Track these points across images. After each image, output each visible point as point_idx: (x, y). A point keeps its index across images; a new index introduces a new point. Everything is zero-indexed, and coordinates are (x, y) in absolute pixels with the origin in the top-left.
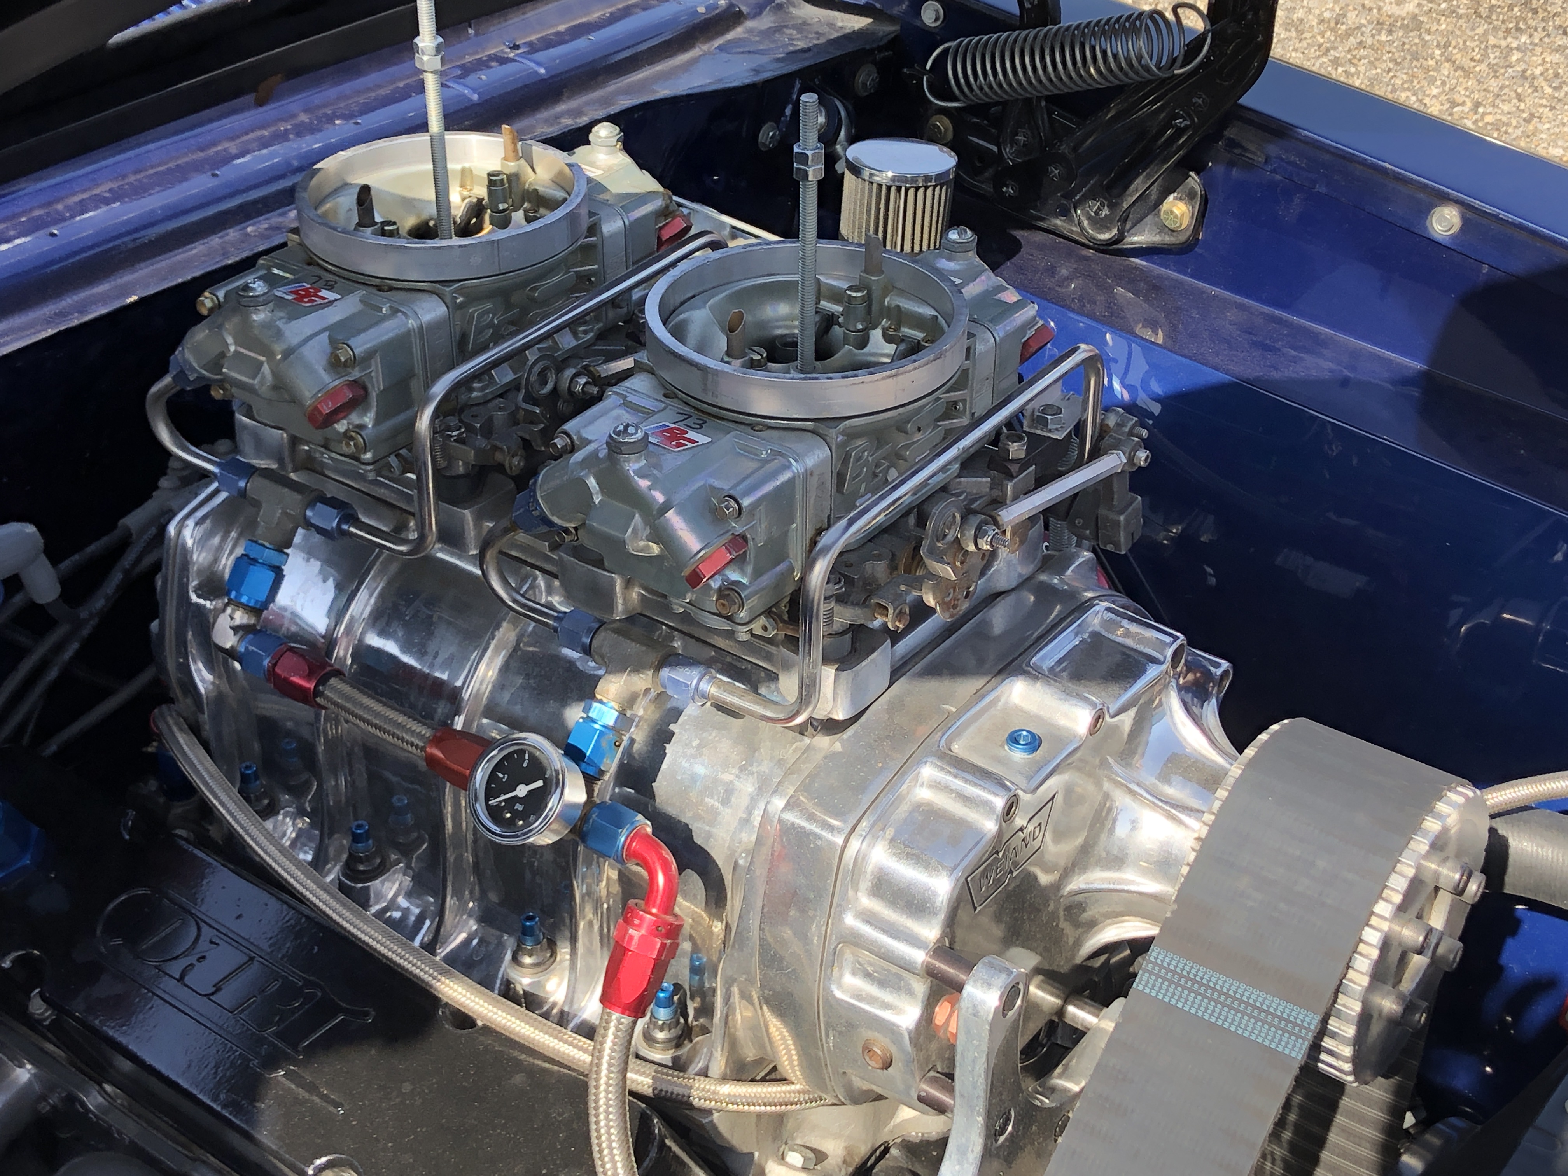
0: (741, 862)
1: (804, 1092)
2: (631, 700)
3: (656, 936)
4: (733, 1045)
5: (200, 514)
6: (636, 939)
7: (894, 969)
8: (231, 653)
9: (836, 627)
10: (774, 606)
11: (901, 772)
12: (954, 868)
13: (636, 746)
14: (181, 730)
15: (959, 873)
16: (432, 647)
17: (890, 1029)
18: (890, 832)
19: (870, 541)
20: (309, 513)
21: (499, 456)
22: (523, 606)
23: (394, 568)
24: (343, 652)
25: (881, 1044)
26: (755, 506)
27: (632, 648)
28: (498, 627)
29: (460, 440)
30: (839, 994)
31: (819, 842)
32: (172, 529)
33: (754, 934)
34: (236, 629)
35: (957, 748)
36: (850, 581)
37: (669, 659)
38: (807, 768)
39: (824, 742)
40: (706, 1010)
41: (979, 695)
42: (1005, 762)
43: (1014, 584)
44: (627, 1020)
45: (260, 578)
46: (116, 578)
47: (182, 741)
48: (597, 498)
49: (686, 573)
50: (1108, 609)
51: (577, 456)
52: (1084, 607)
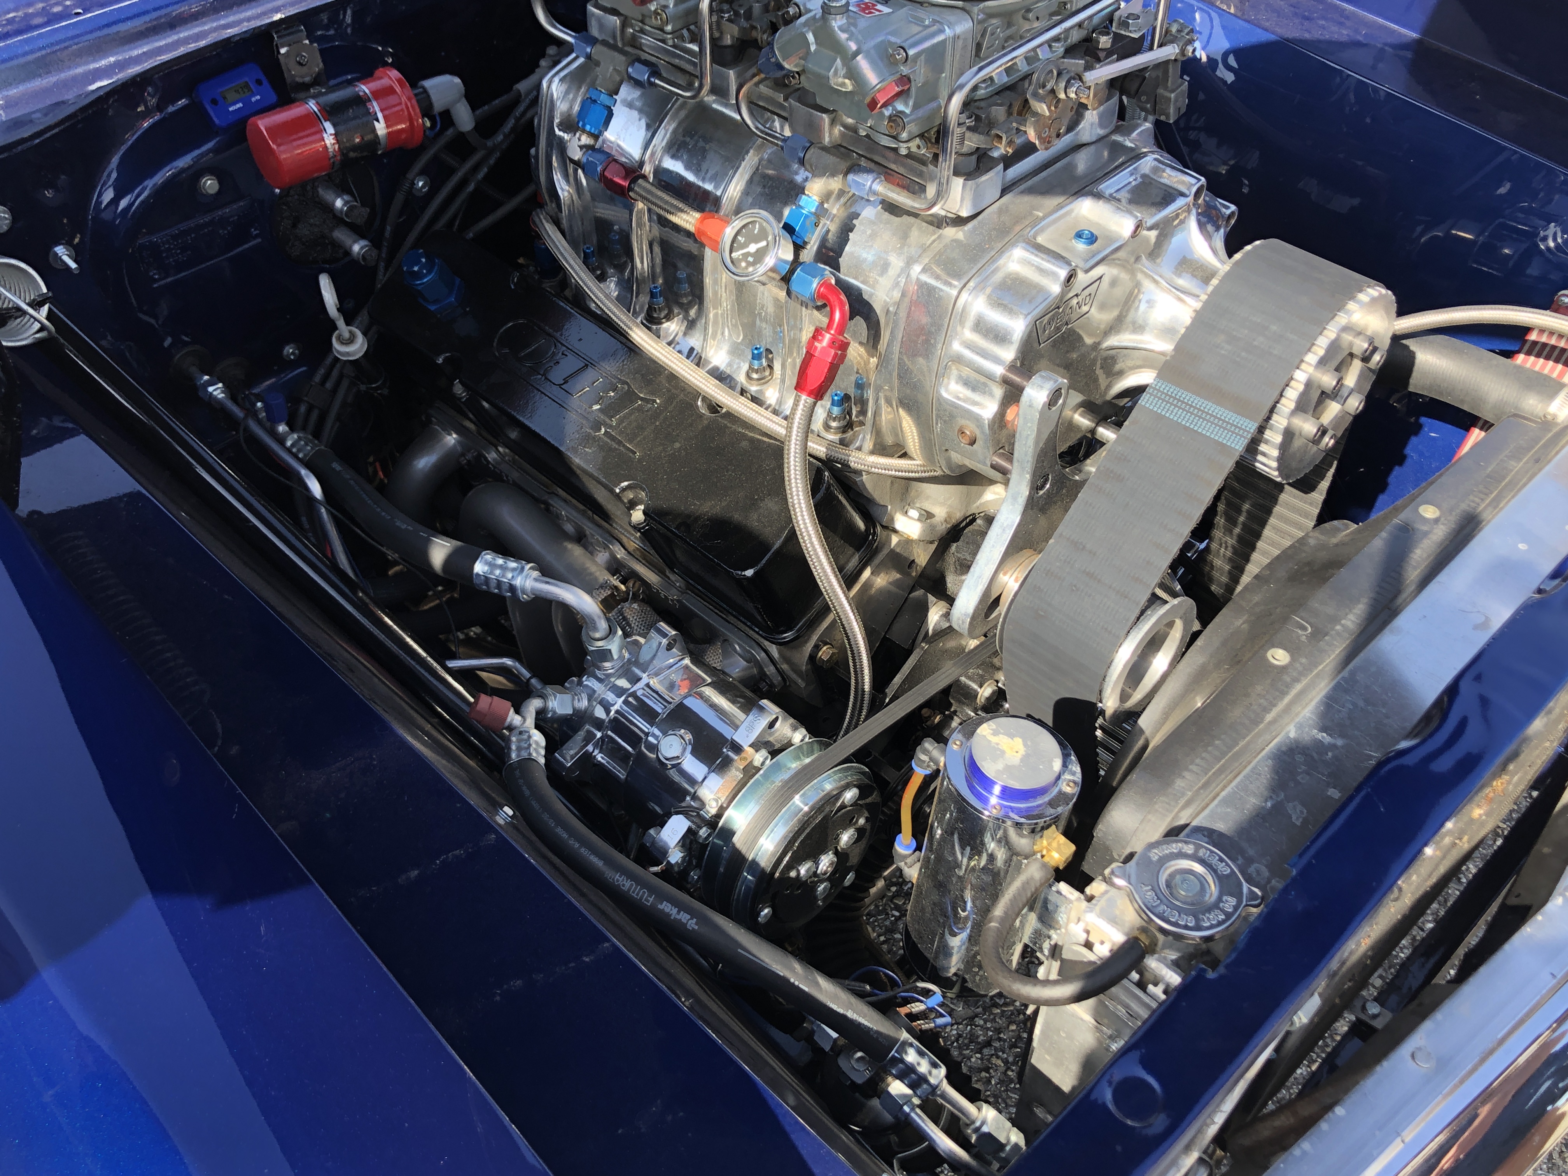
0: (891, 309)
1: (921, 466)
2: (827, 196)
3: (831, 348)
4: (877, 432)
5: (562, 74)
6: (819, 349)
7: (983, 379)
8: (577, 164)
9: (965, 150)
10: (926, 131)
11: (1001, 252)
12: (1029, 314)
13: (830, 236)
14: (547, 222)
15: (1030, 317)
16: (704, 166)
17: (977, 419)
18: (988, 290)
19: (997, 94)
20: (630, 70)
21: (754, 34)
22: (762, 132)
23: (683, 114)
24: (648, 169)
25: (971, 429)
26: (918, 55)
27: (831, 159)
28: (747, 152)
29: (730, 20)
30: (945, 394)
31: (941, 293)
32: (545, 84)
33: (896, 357)
34: (581, 147)
35: (1040, 240)
36: (978, 119)
37: (854, 168)
38: (938, 246)
39: (950, 232)
40: (863, 412)
41: (1060, 207)
42: (1072, 250)
43: (1094, 139)
44: (810, 400)
45: (598, 113)
46: (510, 123)
47: (548, 228)
48: (813, 48)
49: (868, 100)
50: (1155, 159)
51: (802, 20)
52: (1139, 156)
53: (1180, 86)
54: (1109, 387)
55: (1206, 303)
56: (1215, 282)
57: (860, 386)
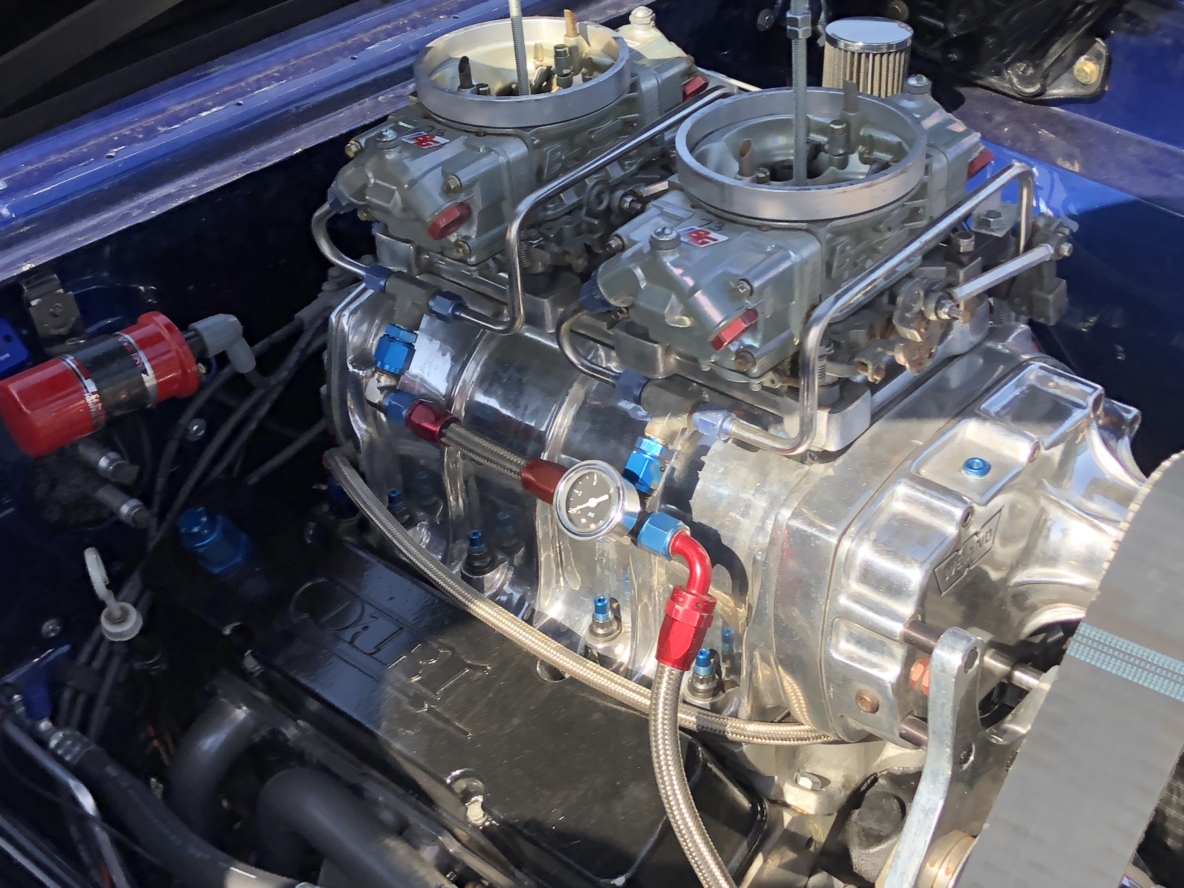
0: (758, 558)
1: (811, 731)
2: (671, 438)
3: (696, 610)
4: (755, 694)
5: (352, 307)
6: (681, 612)
7: (879, 637)
8: (378, 407)
9: (828, 380)
10: (779, 364)
11: (882, 490)
12: (925, 561)
13: (676, 473)
14: (345, 465)
15: (927, 566)
16: (523, 402)
17: (878, 683)
18: (873, 535)
19: (853, 314)
20: (431, 303)
21: (568, 259)
22: (590, 369)
23: (493, 344)
24: (459, 407)
25: (871, 694)
26: (764, 286)
27: (672, 398)
28: (571, 386)
29: (539, 247)
30: (835, 655)
31: (818, 542)
32: (333, 318)
33: (770, 612)
34: (382, 389)
35: (924, 472)
36: (837, 345)
37: (700, 406)
38: (807, 488)
39: (819, 469)
40: (735, 669)
41: (943, 431)
42: (963, 482)
43: (966, 349)
44: (676, 672)
45: (398, 352)
46: (295, 355)
47: (346, 474)
48: (643, 285)
49: (712, 338)
50: (1041, 368)
51: (628, 253)
52: (1022, 366)
53: (1057, 286)
54: (1022, 624)
55: (1128, 533)
56: (1134, 507)
57: (727, 640)
